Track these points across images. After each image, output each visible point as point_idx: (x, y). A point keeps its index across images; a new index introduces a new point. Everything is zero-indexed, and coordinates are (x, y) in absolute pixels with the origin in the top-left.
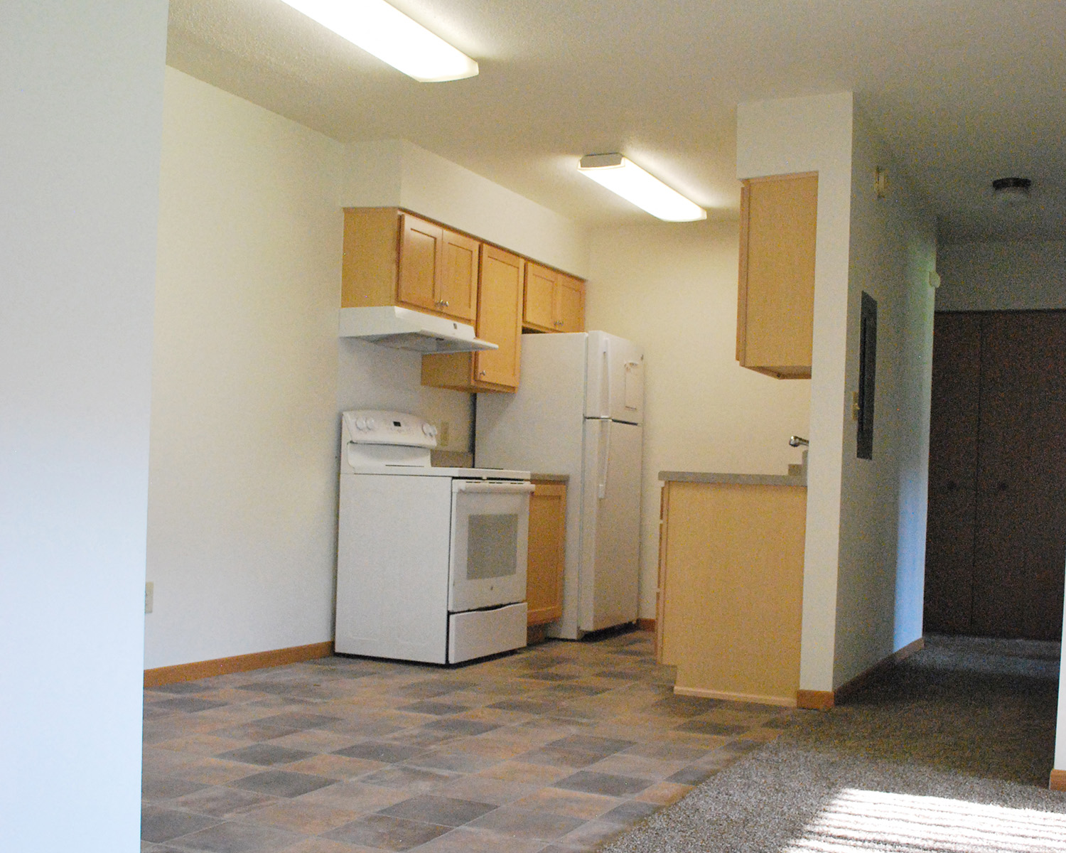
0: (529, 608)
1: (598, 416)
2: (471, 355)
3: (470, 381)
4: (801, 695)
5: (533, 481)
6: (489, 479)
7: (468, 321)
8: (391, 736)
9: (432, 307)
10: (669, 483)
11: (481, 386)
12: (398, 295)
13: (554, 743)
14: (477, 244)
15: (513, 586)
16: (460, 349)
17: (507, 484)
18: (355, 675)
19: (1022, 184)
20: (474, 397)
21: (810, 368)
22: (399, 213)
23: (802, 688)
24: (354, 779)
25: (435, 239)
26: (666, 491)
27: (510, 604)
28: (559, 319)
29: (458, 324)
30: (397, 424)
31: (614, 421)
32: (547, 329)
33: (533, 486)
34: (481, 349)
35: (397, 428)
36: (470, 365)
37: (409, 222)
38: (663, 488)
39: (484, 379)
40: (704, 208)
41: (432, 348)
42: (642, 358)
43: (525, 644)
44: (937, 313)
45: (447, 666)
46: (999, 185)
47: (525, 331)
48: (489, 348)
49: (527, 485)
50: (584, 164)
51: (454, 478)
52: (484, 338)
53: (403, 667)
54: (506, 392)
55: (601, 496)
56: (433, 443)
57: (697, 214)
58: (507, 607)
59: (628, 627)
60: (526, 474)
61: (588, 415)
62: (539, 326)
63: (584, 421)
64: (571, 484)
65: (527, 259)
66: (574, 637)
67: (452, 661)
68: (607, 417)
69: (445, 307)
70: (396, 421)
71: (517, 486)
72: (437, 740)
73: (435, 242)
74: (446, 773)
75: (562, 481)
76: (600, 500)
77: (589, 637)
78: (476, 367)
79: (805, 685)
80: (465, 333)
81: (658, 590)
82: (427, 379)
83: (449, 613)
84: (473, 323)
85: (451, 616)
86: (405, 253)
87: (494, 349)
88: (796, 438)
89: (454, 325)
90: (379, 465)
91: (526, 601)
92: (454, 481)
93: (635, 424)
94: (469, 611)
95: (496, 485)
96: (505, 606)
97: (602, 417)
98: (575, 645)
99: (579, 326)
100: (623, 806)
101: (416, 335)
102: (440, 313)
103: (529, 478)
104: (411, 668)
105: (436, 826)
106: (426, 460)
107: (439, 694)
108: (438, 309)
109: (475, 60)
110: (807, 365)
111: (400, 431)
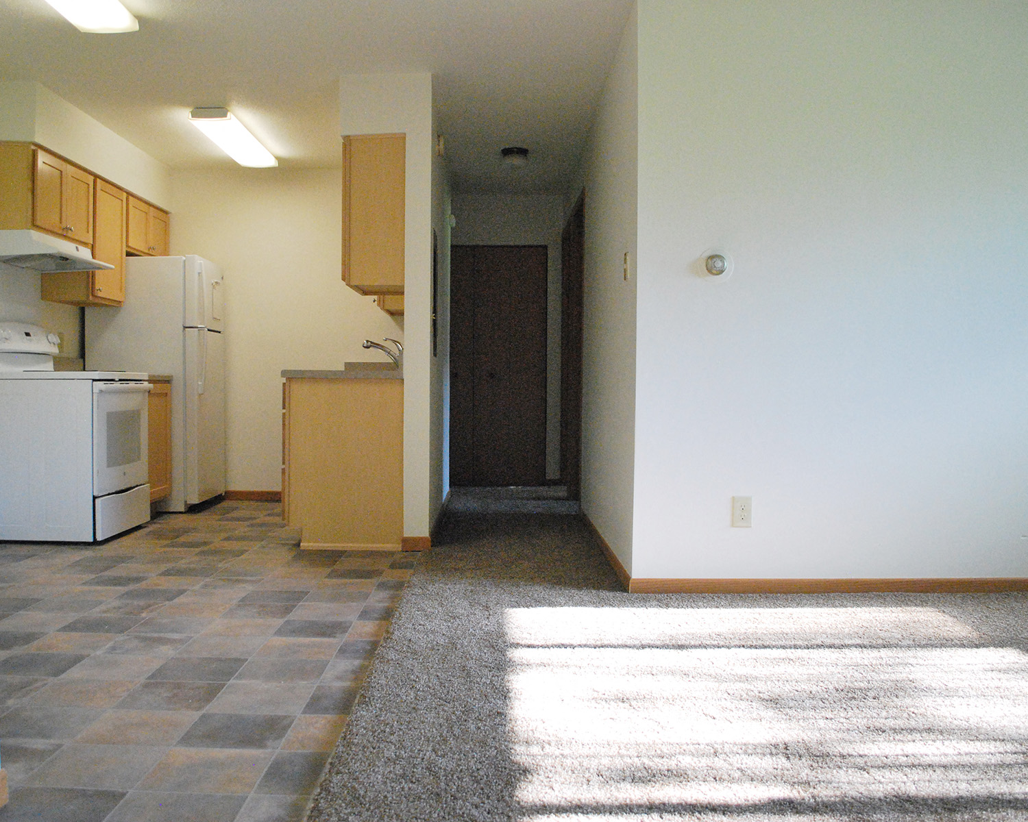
0: (151, 487)
1: (195, 325)
2: (88, 275)
3: (88, 296)
4: (405, 541)
5: (150, 381)
6: (120, 380)
7: (85, 244)
8: (97, 609)
9: (60, 232)
10: (289, 379)
11: (96, 301)
12: (33, 220)
13: (243, 600)
14: (92, 178)
15: (139, 470)
16: (79, 269)
17: (132, 384)
18: (17, 559)
19: (523, 152)
20: (82, 311)
21: (403, 286)
22: (33, 147)
23: (405, 535)
24: (98, 653)
25: (61, 172)
26: (287, 387)
27: (137, 486)
28: (152, 245)
29: (80, 247)
30: (28, 334)
31: (209, 330)
32: (144, 253)
33: (151, 385)
34: (99, 268)
35: (28, 337)
36: (88, 283)
37: (42, 158)
38: (284, 384)
39: (100, 294)
40: (277, 158)
41: (51, 266)
42: (222, 278)
43: (149, 519)
44: (452, 246)
45: (95, 543)
46: (507, 152)
47: (129, 254)
48: (107, 268)
49: (146, 383)
50: (194, 115)
51: (94, 380)
52: (99, 260)
53: (55, 548)
54: (113, 306)
55: (200, 392)
56: (55, 350)
57: (271, 162)
58: (136, 488)
59: (218, 499)
60: (145, 376)
61: (186, 326)
62: (139, 251)
63: (184, 330)
64: (174, 382)
65: (129, 194)
66: (183, 510)
67: (99, 538)
68: (203, 326)
69: (70, 231)
70: (27, 332)
71: (139, 386)
72: (143, 609)
73: (61, 175)
74: (176, 636)
75: (167, 381)
76: (200, 395)
77: (193, 509)
78: (93, 283)
79: (408, 533)
80: (84, 254)
81: (283, 466)
82: (45, 295)
83: (94, 498)
84: (90, 246)
85: (97, 500)
86: (39, 183)
87: (111, 269)
88: (367, 341)
89: (77, 247)
90: (18, 370)
91: (148, 483)
92: (94, 383)
93: (220, 332)
94: (109, 494)
95: (125, 386)
96: (134, 487)
97: (199, 326)
98: (185, 517)
99: (166, 252)
100: (346, 645)
101: (44, 255)
102: (65, 237)
103: (147, 378)
104: (63, 548)
105: (210, 684)
106: (50, 366)
107: (106, 569)
108: (64, 234)
109: (135, 16)
110: (399, 284)
111: (31, 340)
